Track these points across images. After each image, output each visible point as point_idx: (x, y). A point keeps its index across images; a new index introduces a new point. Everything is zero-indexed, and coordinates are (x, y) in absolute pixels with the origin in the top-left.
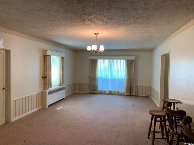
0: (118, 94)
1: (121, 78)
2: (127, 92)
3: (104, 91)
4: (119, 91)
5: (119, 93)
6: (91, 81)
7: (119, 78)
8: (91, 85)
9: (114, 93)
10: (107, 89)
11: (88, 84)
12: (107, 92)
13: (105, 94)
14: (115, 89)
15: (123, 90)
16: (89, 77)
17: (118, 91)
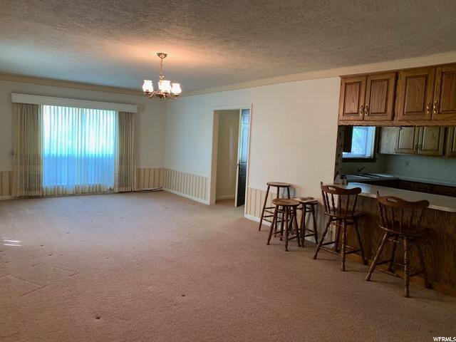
0: (96, 192)
1: (104, 154)
2: (119, 186)
3: (61, 188)
4: (100, 185)
5: (100, 188)
6: (21, 164)
7: (101, 154)
8: (21, 175)
9: (87, 191)
10: (70, 184)
11: (10, 172)
12: (70, 190)
13: (65, 195)
14: (92, 181)
15: (110, 182)
16: (12, 153)
17: (98, 185)
